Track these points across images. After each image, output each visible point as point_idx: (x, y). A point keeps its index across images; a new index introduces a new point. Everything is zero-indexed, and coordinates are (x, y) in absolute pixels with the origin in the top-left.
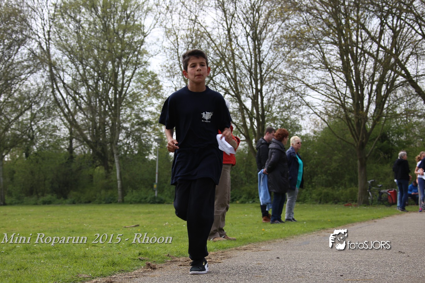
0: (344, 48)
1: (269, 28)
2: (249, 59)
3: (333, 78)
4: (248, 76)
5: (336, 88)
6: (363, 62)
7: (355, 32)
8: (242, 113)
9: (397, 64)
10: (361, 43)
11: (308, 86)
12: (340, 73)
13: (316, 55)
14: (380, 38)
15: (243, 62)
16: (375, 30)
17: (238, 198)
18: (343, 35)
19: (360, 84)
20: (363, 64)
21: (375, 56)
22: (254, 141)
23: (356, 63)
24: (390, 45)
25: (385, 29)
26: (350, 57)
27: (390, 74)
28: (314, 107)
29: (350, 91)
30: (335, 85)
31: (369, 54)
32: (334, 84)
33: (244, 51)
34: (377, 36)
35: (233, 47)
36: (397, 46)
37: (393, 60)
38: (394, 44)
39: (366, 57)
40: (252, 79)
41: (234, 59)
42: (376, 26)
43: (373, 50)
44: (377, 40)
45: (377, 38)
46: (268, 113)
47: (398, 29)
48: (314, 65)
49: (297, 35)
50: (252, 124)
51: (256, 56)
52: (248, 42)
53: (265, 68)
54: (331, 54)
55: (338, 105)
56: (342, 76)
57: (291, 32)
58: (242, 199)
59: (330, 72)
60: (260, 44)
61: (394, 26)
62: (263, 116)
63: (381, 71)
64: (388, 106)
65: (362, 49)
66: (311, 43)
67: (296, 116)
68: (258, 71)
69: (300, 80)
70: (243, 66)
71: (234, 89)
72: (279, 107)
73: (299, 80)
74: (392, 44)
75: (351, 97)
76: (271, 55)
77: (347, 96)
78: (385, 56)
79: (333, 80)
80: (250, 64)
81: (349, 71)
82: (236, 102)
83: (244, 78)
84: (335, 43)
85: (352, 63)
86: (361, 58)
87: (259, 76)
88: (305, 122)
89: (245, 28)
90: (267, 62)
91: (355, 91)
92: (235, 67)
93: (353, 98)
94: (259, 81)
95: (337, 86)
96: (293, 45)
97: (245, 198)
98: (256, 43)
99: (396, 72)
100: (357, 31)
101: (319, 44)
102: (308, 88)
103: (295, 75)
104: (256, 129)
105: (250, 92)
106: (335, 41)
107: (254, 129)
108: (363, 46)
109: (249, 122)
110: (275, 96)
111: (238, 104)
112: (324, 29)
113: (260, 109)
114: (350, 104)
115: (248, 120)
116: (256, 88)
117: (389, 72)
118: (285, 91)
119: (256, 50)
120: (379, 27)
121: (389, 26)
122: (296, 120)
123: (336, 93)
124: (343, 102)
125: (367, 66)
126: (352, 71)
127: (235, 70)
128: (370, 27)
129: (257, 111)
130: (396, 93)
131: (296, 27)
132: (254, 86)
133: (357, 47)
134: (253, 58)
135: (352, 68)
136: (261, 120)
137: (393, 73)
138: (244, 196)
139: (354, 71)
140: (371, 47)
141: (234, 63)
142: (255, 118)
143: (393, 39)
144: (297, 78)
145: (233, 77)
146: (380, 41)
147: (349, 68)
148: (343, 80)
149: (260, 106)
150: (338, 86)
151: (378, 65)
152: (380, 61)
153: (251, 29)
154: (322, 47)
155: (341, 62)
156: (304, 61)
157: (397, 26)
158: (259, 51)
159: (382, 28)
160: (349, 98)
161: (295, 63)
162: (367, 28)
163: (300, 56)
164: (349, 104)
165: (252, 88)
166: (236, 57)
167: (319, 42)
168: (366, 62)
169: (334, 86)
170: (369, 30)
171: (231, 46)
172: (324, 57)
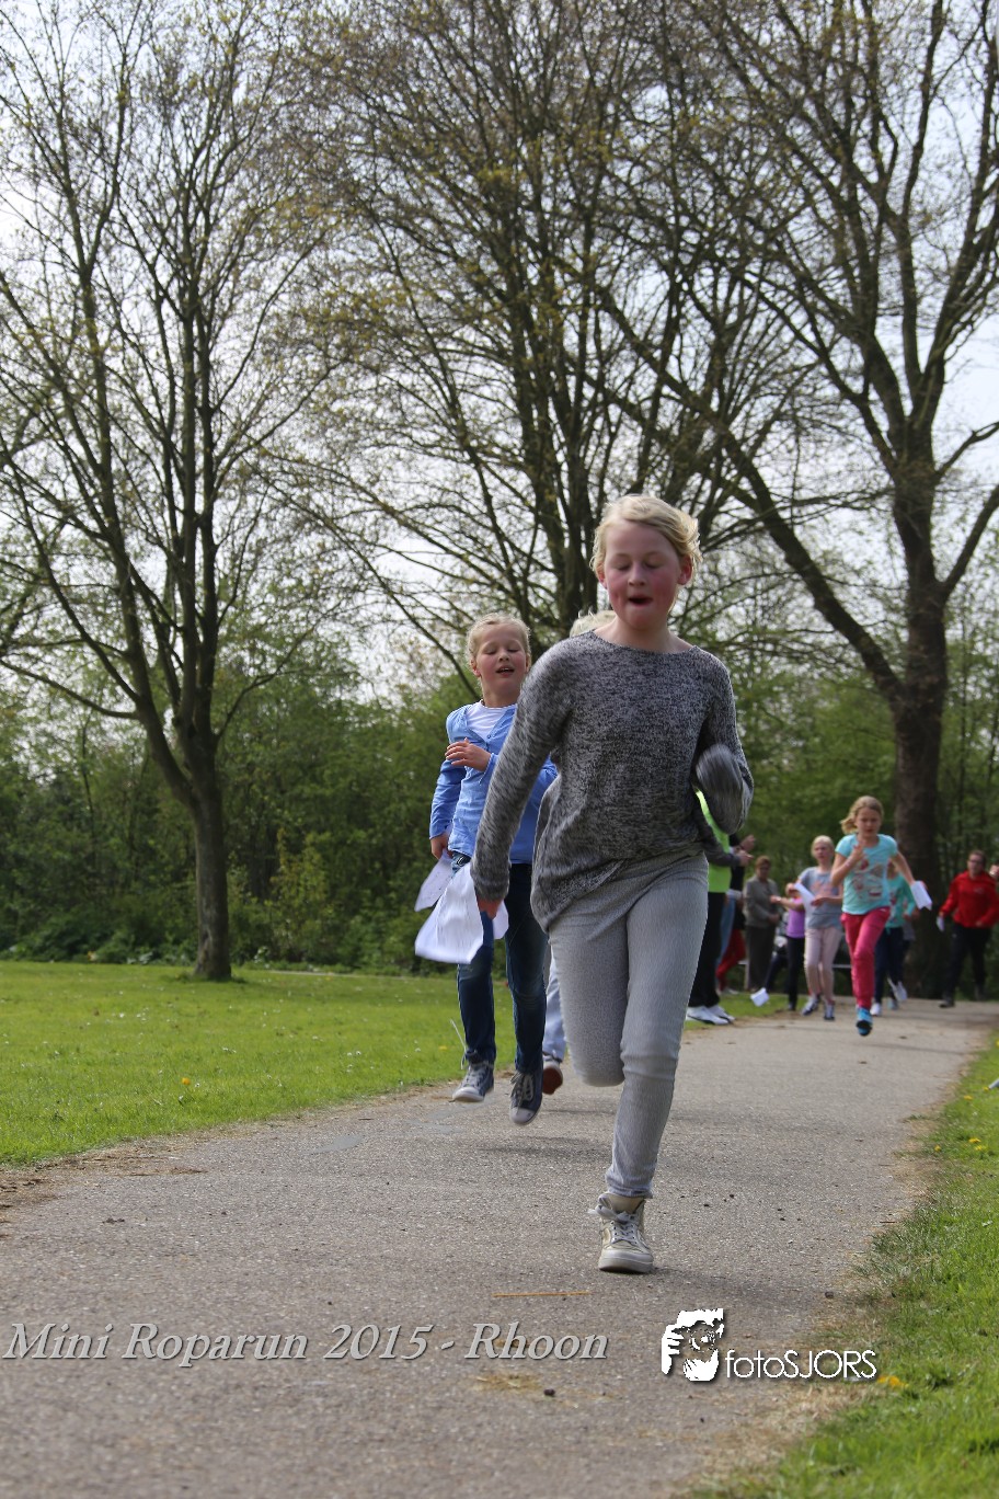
0: (532, 376)
1: (245, 274)
2: (164, 391)
3: (485, 488)
4: (158, 461)
5: (496, 529)
6: (600, 437)
7: (573, 318)
8: (129, 605)
9: (724, 453)
10: (596, 363)
11: (389, 511)
12: (512, 472)
13: (424, 394)
14: (666, 349)
15: (138, 403)
16: (648, 317)
17: (93, 941)
18: (529, 325)
19: (585, 518)
20: (600, 445)
21: (647, 416)
22: (169, 715)
23: (576, 438)
24: (701, 379)
25: (684, 316)
26: (553, 414)
27: (700, 491)
28: (410, 595)
29: (549, 546)
30: (493, 519)
31: (624, 404)
32: (491, 515)
33: (145, 360)
34: (658, 340)
35: (102, 338)
36: (726, 383)
37: (709, 436)
38: (715, 376)
39: (614, 419)
40: (173, 470)
41: (102, 388)
42: (654, 302)
43: (640, 391)
44: (657, 354)
45: (656, 348)
46: (231, 609)
47: (732, 318)
48: (416, 435)
49: (356, 309)
50: (165, 649)
51: (190, 380)
52: (161, 323)
53: (223, 430)
54: (481, 396)
55: (501, 594)
56: (523, 481)
57: (333, 297)
58: (110, 946)
59: (476, 468)
60: (208, 338)
61: (720, 304)
62: (211, 621)
63: (665, 474)
64: (687, 610)
65: (598, 384)
66: (409, 348)
67: (338, 627)
68: (199, 443)
69: (363, 490)
70: (136, 417)
71: (99, 509)
72: (275, 589)
73: (356, 487)
74: (708, 377)
75: (551, 566)
76: (251, 383)
77: (536, 562)
78: (680, 418)
79: (488, 499)
80: (166, 412)
81: (548, 469)
82: (106, 558)
83: (139, 463)
84: (498, 355)
85: (559, 437)
86: (592, 420)
87: (200, 461)
88: (371, 654)
89: (152, 269)
90: (234, 408)
91: (567, 543)
92: (105, 419)
93: (559, 570)
94: (200, 483)
95: (499, 522)
96: (338, 347)
97: (125, 942)
98: (195, 330)
99: (718, 482)
100: (583, 318)
101: (436, 352)
102: (392, 523)
103: (344, 469)
104: (179, 672)
105: (161, 522)
106: (499, 344)
107: (170, 671)
108: (601, 376)
109: (155, 644)
110: (262, 543)
111: (113, 568)
112: (459, 295)
113: (200, 593)
114: (547, 591)
115: (149, 635)
116: (189, 511)
117: (696, 480)
118: (298, 525)
119: (192, 358)
120: (665, 307)
121: (699, 306)
122: (337, 645)
123: (497, 549)
124: (520, 584)
125: (616, 453)
126: (558, 467)
127: (106, 432)
128: (630, 302)
129: (189, 600)
130: (716, 560)
131: (352, 281)
132: (180, 501)
133: (582, 377)
134: (177, 390)
135: (560, 457)
136: (201, 638)
137: (708, 483)
138: (119, 934)
139: (565, 467)
140: (631, 380)
141: (101, 402)
142: (177, 629)
143: (712, 355)
144: (348, 478)
145: (98, 458)
146: (665, 359)
147: (548, 456)
148: (524, 500)
149: (199, 579)
150: (502, 521)
151: (654, 449)
152: (664, 436)
153: (176, 274)
154: (451, 365)
155: (518, 430)
156: (379, 414)
157: (728, 309)
158: (207, 366)
159: (674, 314)
160: (544, 568)
161: (345, 419)
162: (620, 306)
163: (361, 394)
164: (542, 593)
165: (173, 508)
166: (112, 383)
167: (440, 346)
168: (613, 436)
169: (489, 523)
170: (627, 314)
171: (93, 335)
172: (453, 406)
